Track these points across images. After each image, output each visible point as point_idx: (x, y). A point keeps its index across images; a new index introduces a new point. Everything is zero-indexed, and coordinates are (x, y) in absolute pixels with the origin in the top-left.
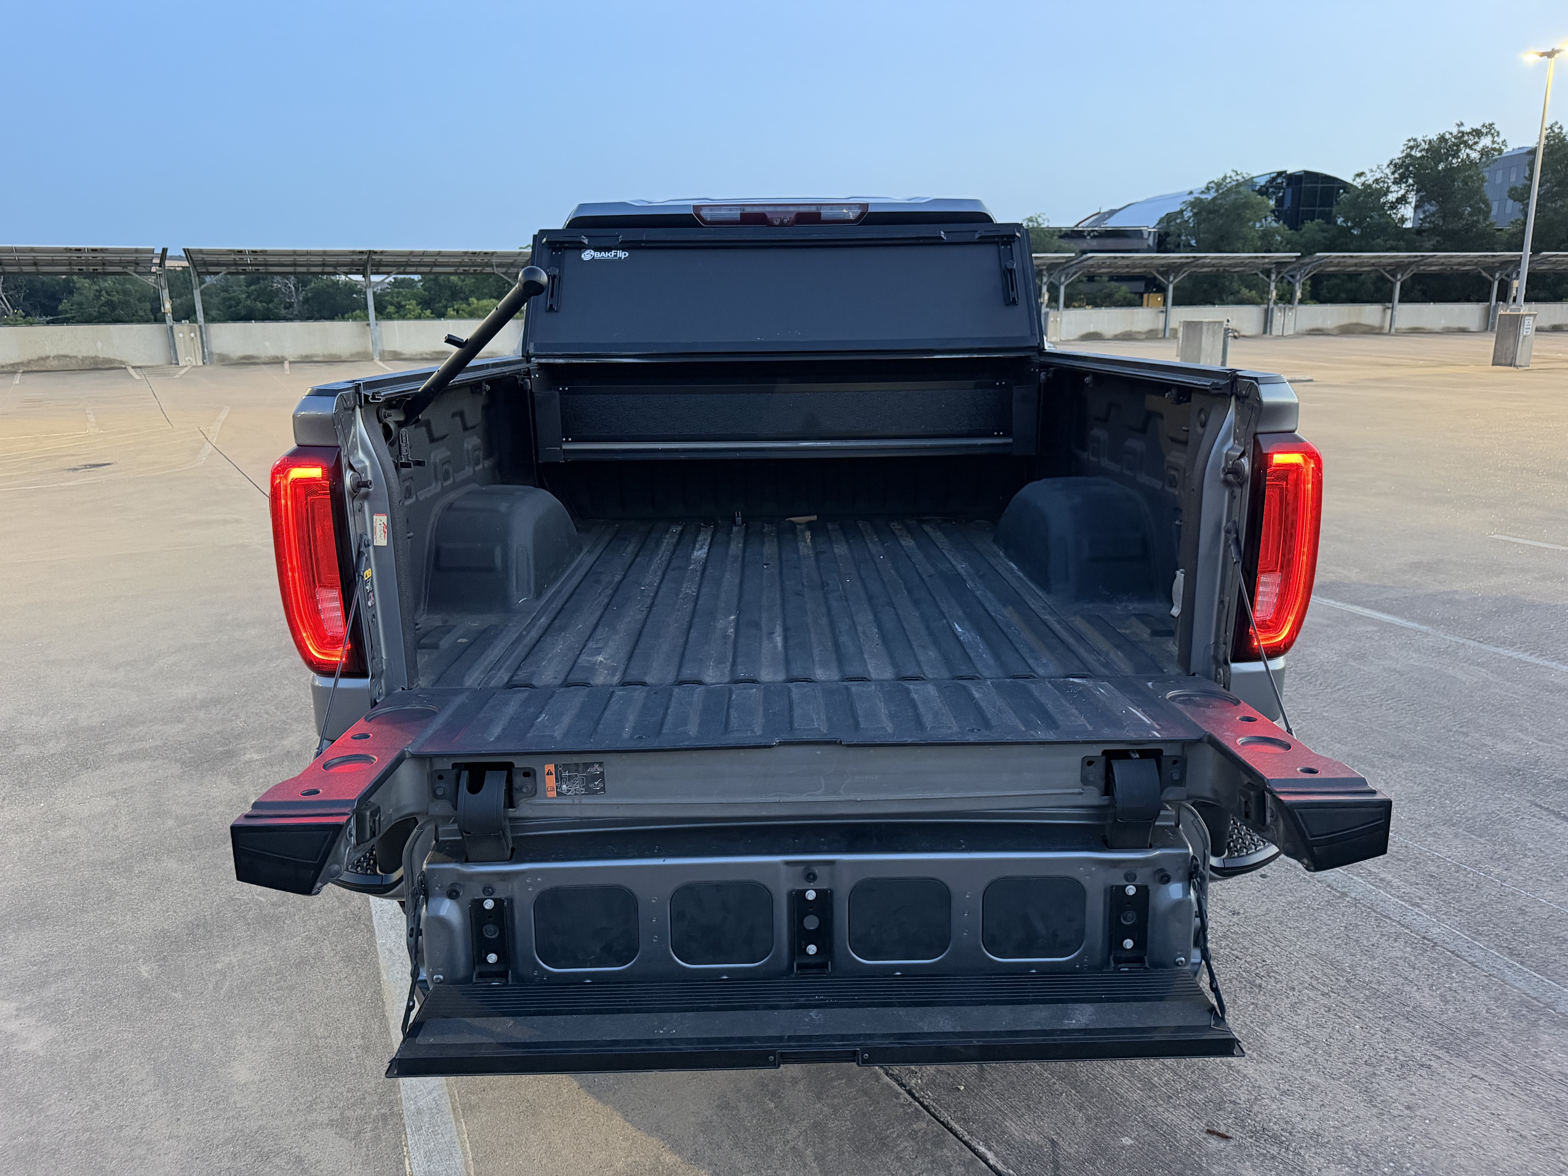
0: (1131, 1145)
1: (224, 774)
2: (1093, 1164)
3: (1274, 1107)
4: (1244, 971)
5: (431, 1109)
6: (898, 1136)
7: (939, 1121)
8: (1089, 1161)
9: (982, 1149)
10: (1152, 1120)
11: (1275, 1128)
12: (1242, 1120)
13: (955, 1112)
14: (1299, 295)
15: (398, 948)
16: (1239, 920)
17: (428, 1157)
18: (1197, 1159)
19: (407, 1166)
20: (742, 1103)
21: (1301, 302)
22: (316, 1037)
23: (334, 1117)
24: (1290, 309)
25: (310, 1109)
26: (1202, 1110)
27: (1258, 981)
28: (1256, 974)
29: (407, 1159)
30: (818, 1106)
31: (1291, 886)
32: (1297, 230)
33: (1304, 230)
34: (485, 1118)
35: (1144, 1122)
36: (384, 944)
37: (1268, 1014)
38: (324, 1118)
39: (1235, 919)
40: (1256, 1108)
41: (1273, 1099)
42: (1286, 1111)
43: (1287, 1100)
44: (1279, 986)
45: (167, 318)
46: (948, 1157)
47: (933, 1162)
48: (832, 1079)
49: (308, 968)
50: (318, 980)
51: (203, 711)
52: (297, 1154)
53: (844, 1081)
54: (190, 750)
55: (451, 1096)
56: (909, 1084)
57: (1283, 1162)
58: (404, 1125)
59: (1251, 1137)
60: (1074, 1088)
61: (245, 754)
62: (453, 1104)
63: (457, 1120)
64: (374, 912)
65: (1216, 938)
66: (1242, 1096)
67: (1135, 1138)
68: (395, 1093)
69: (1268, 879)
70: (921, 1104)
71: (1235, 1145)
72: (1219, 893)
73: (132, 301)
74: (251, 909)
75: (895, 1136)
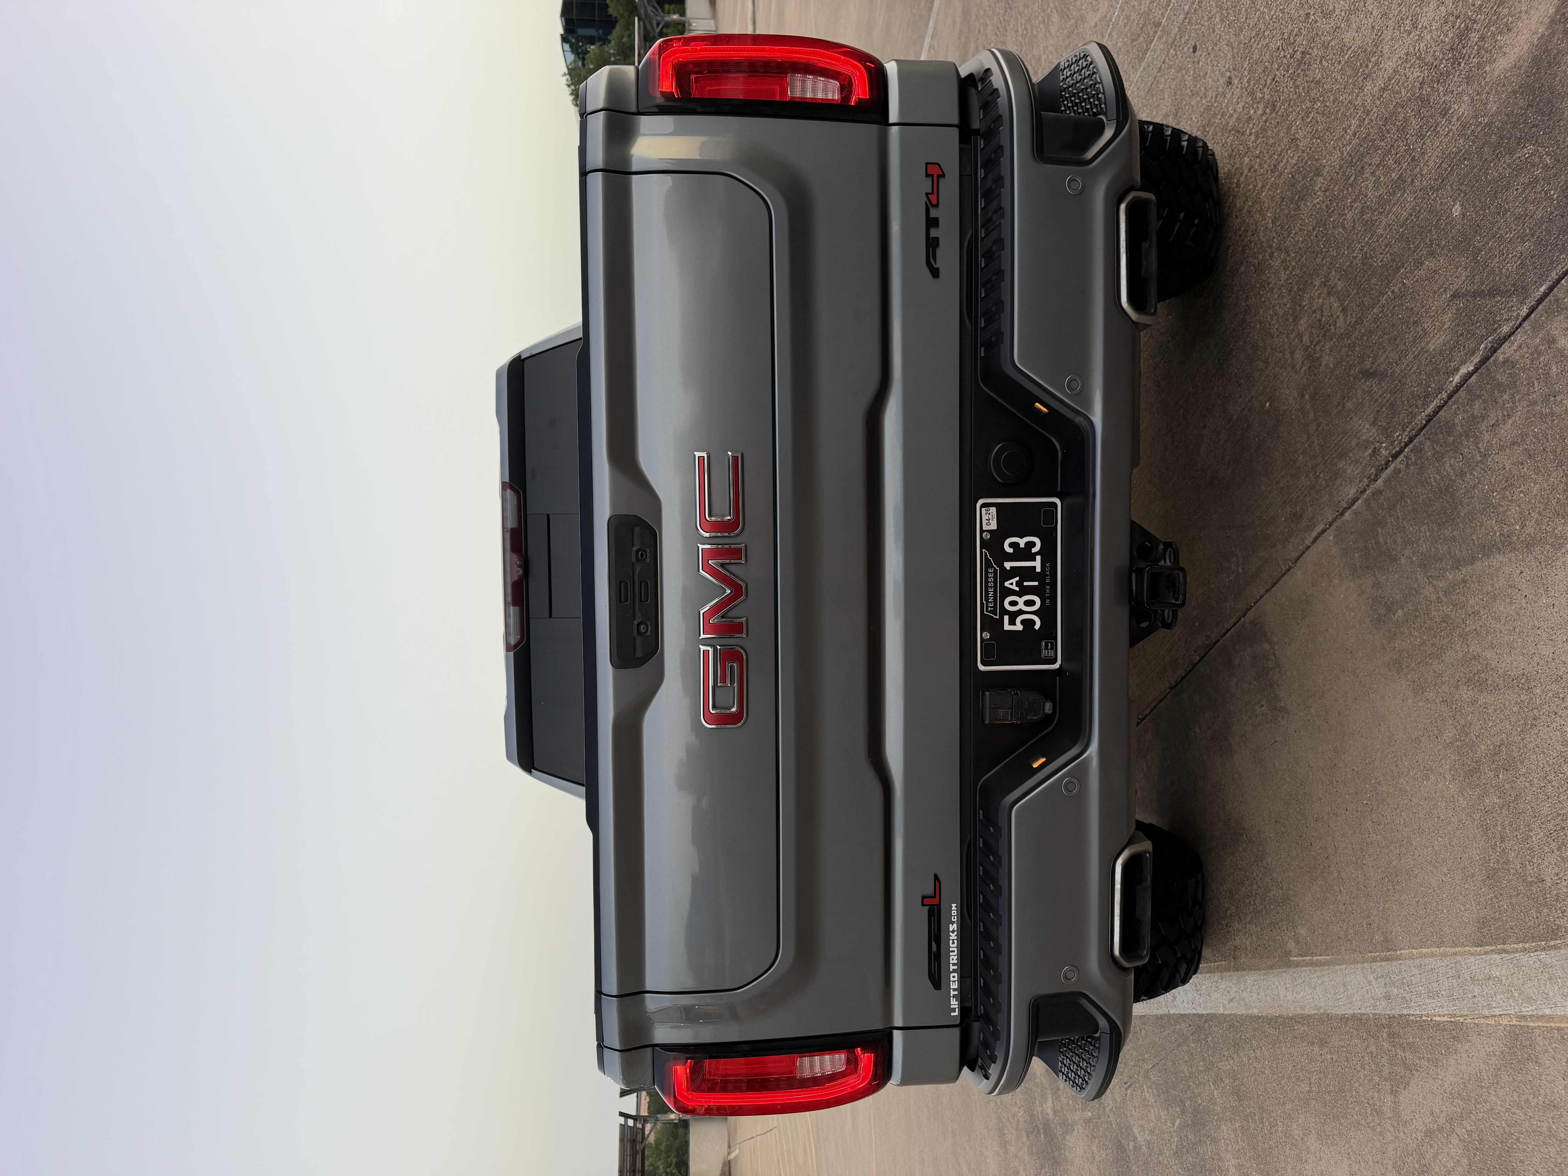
0: (1462, 205)
1: (1064, 1138)
2: (1480, 250)
3: (1428, 37)
4: (1288, 71)
5: (1385, 984)
6: (1438, 473)
7: (1425, 426)
8: (1475, 255)
9: (1457, 379)
10: (1436, 180)
11: (1451, 35)
12: (1441, 74)
13: (1417, 407)
14: (675, 17)
15: (1228, 992)
16: (1236, 77)
17: (1433, 995)
18: (1479, 128)
19: (1442, 1019)
20: (1397, 645)
21: (683, 13)
22: (1309, 1092)
23: (1388, 1088)
24: (690, 25)
25: (1378, 1112)
26: (1428, 122)
27: (1298, 55)
28: (1292, 57)
29: (1434, 1018)
30: (1403, 561)
31: (1206, 18)
32: (616, 22)
33: (618, 15)
34: (1398, 928)
35: (1437, 190)
36: (1224, 1006)
37: (1333, 43)
38: (1389, 1099)
39: (1235, 81)
40: (1429, 59)
41: (1421, 38)
42: (1434, 24)
43: (1423, 21)
44: (1304, 32)
45: (684, 1118)
46: (1464, 418)
47: (1467, 436)
48: (1377, 543)
49: (1243, 1088)
50: (1256, 1080)
51: (1009, 1147)
52: (1422, 1134)
53: (1380, 530)
54: (1042, 1167)
55: (1374, 960)
56: (1386, 457)
57: (1488, 26)
58: (1401, 1016)
59: (1459, 64)
60: (1398, 269)
61: (1047, 1114)
62: (1382, 960)
63: (1398, 958)
64: (1194, 1011)
65: (1253, 104)
66: (1415, 75)
67: (1454, 201)
68: (1368, 1020)
69: (1197, 44)
70: (1406, 445)
71: (1467, 83)
72: (1209, 99)
73: (676, 1145)
74: (1186, 1136)
75: (1438, 477)
